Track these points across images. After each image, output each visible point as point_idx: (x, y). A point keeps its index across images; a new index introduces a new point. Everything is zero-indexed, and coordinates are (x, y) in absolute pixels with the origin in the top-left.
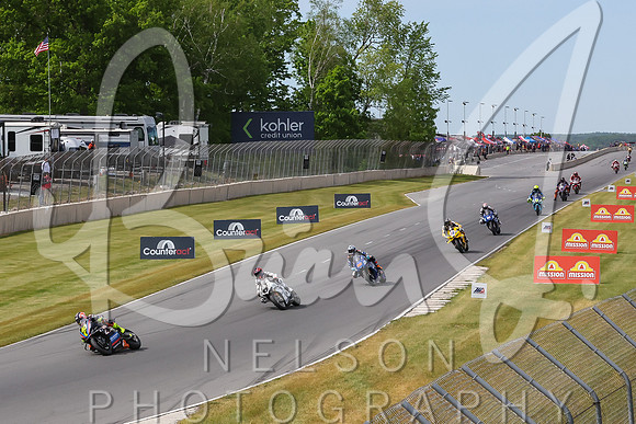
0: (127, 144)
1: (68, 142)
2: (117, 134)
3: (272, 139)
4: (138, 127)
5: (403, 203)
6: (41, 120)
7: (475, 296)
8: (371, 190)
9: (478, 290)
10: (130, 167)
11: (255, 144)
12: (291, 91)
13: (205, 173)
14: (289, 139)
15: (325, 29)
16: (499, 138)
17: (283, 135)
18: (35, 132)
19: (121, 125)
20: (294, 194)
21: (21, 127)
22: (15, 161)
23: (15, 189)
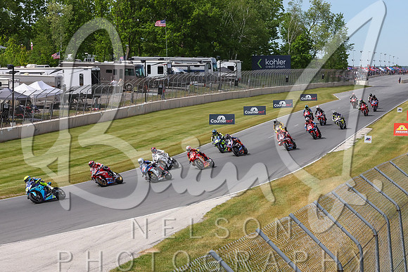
0: (203, 71)
1: (176, 70)
2: (199, 66)
3: (271, 68)
4: (208, 63)
5: (332, 98)
6: (163, 59)
7: (366, 142)
8: (317, 92)
9: (368, 139)
10: (204, 81)
11: (263, 71)
12: (280, 46)
13: (239, 84)
14: (279, 68)
15: (296, 17)
16: (377, 68)
17: (276, 67)
18: (160, 65)
19: (200, 62)
20: (282, 94)
21: (154, 63)
22: (150, 78)
23: (151, 92)
